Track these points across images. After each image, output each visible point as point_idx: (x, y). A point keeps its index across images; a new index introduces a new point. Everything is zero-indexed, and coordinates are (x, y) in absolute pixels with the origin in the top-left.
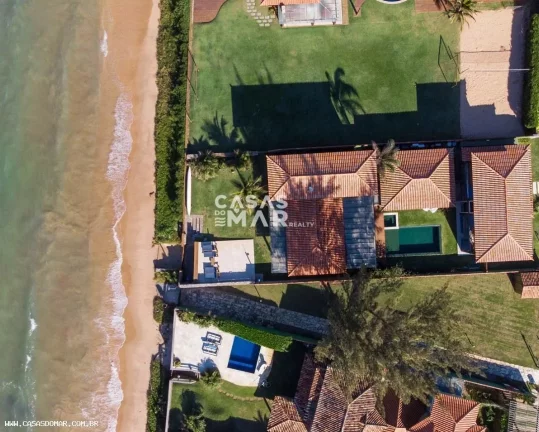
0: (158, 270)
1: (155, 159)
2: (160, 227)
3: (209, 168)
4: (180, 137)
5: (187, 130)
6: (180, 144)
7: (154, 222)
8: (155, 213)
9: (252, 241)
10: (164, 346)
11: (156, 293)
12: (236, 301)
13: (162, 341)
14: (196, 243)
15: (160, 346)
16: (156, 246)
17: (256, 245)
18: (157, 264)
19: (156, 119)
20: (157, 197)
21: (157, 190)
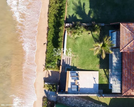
0: (46, 83)
1: (47, 26)
2: (48, 61)
3: (78, 31)
4: (62, 14)
5: (66, 11)
6: (62, 18)
7: (45, 59)
8: (46, 54)
9: (98, 72)
11: (44, 95)
12: (87, 103)
14: (68, 71)
16: (46, 71)
17: (100, 74)
18: (46, 80)
19: (49, 5)
20: (47, 45)
21: (48, 42)
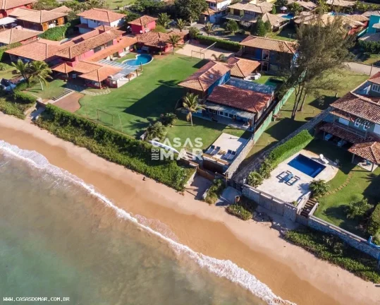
10: (274, 223)
13: (270, 224)
15: (273, 227)
16: (185, 192)
20: (149, 176)
21: (144, 173)
